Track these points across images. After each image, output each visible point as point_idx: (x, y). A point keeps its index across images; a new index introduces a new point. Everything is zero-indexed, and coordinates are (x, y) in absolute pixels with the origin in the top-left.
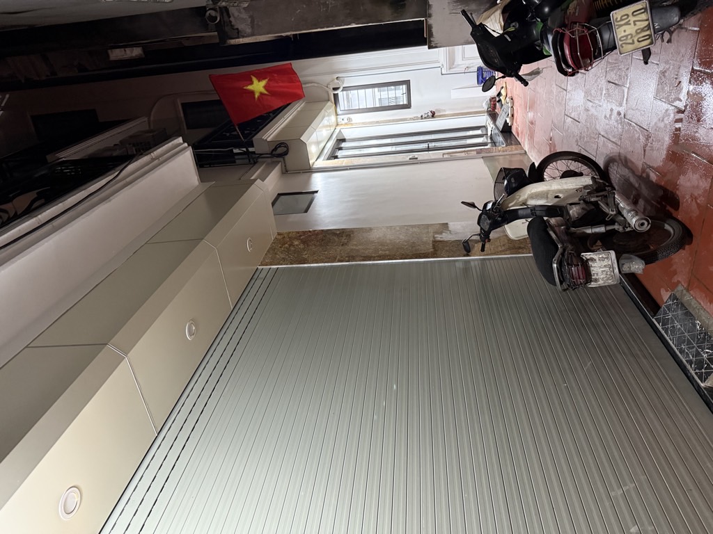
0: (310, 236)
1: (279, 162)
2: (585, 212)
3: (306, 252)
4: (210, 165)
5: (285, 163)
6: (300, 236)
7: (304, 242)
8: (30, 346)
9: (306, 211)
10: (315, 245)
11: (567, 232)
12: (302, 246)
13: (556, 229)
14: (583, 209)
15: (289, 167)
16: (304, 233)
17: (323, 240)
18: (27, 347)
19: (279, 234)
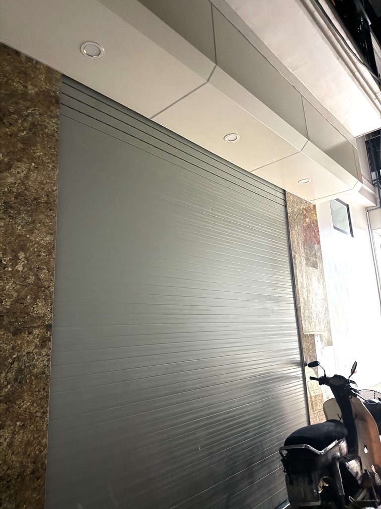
0: (314, 231)
1: (376, 204)
2: (354, 475)
3: (300, 228)
4: (368, 150)
5: (375, 209)
6: (314, 224)
7: (309, 226)
8: (213, 6)
9: (335, 228)
10: (306, 235)
11: (335, 459)
12: (305, 225)
13: (337, 448)
14: (357, 473)
15: (372, 213)
16: (317, 226)
17: (311, 242)
18: (212, 4)
19: (314, 206)
